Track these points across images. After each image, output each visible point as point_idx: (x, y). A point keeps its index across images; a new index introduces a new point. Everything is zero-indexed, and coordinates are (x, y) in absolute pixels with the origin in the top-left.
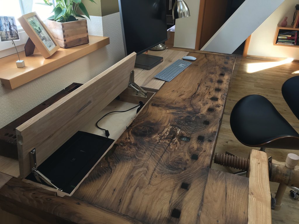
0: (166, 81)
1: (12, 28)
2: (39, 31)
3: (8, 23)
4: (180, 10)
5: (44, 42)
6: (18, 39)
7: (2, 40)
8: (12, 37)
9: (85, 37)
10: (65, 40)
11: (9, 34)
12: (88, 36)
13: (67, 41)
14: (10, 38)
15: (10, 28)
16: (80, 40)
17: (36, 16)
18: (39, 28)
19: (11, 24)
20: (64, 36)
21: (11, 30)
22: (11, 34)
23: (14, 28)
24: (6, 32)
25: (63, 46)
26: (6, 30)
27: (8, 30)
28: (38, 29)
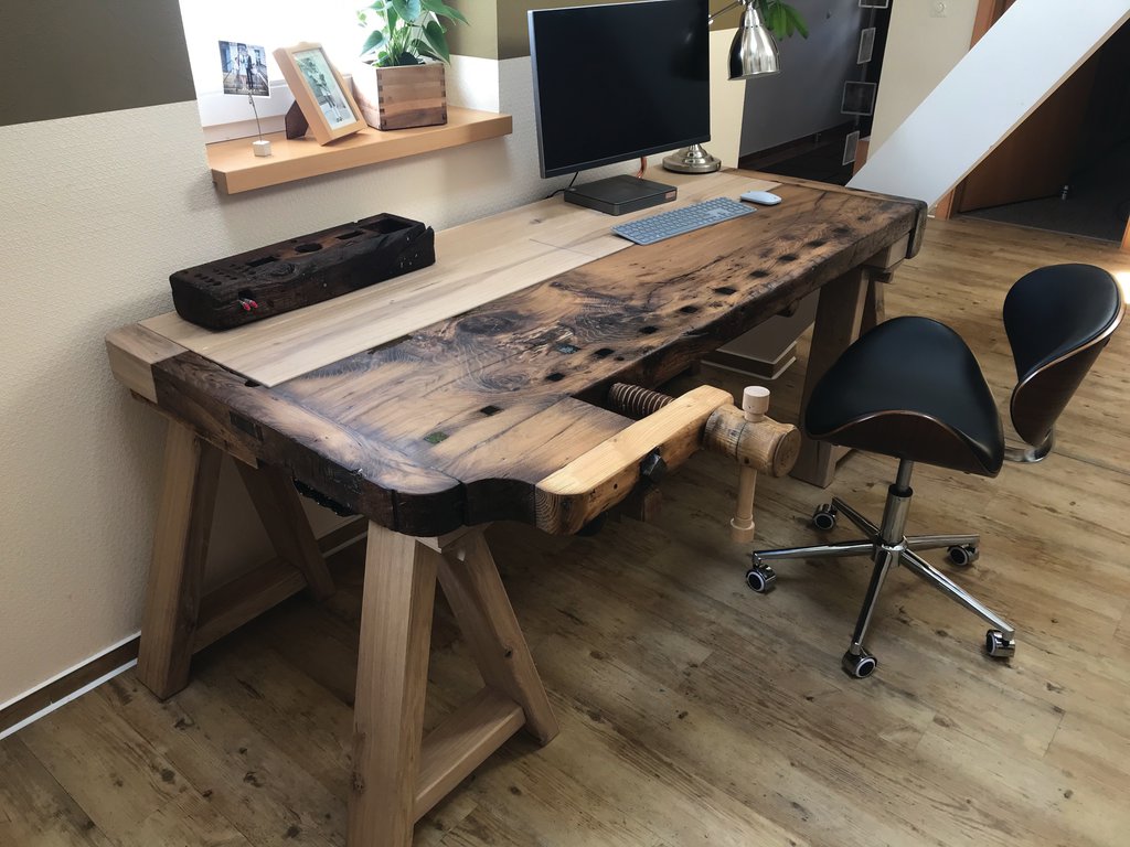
0: (636, 243)
1: (255, 71)
2: (320, 82)
3: (246, 59)
4: (749, 53)
5: (325, 107)
6: (267, 95)
7: (226, 92)
8: (251, 88)
9: (435, 108)
10: (382, 111)
11: (244, 81)
12: (444, 107)
13: (387, 114)
14: (245, 88)
15: (249, 70)
16: (422, 113)
17: (321, 49)
18: (322, 77)
19: (254, 61)
20: (381, 101)
21: (252, 74)
22: (250, 83)
23: (259, 71)
24: (238, 76)
25: (377, 123)
26: (238, 71)
27: (244, 72)
28: (317, 76)
